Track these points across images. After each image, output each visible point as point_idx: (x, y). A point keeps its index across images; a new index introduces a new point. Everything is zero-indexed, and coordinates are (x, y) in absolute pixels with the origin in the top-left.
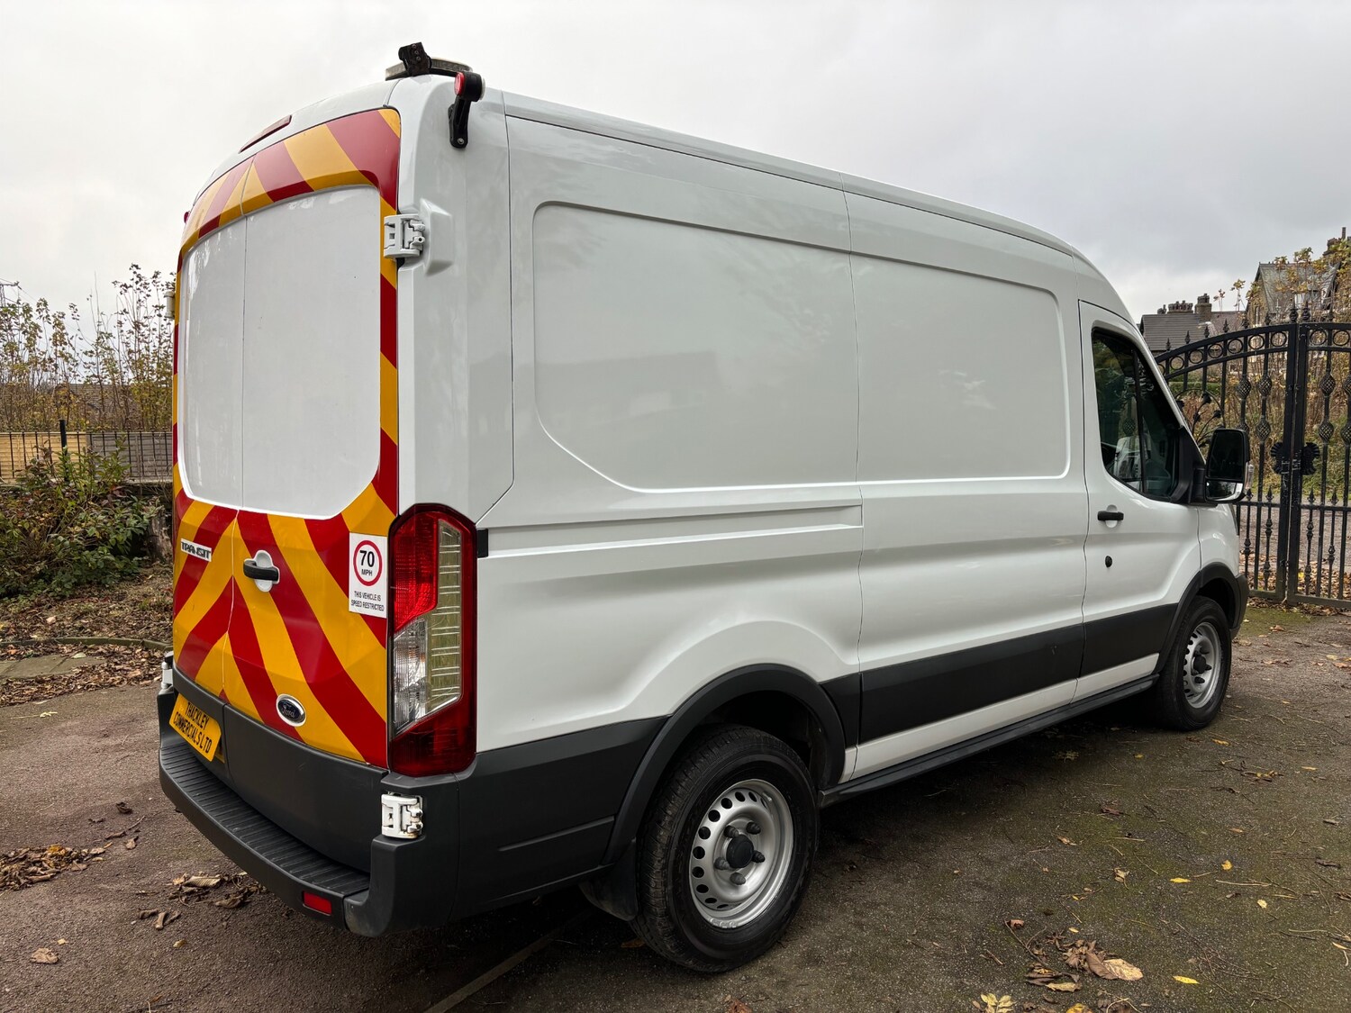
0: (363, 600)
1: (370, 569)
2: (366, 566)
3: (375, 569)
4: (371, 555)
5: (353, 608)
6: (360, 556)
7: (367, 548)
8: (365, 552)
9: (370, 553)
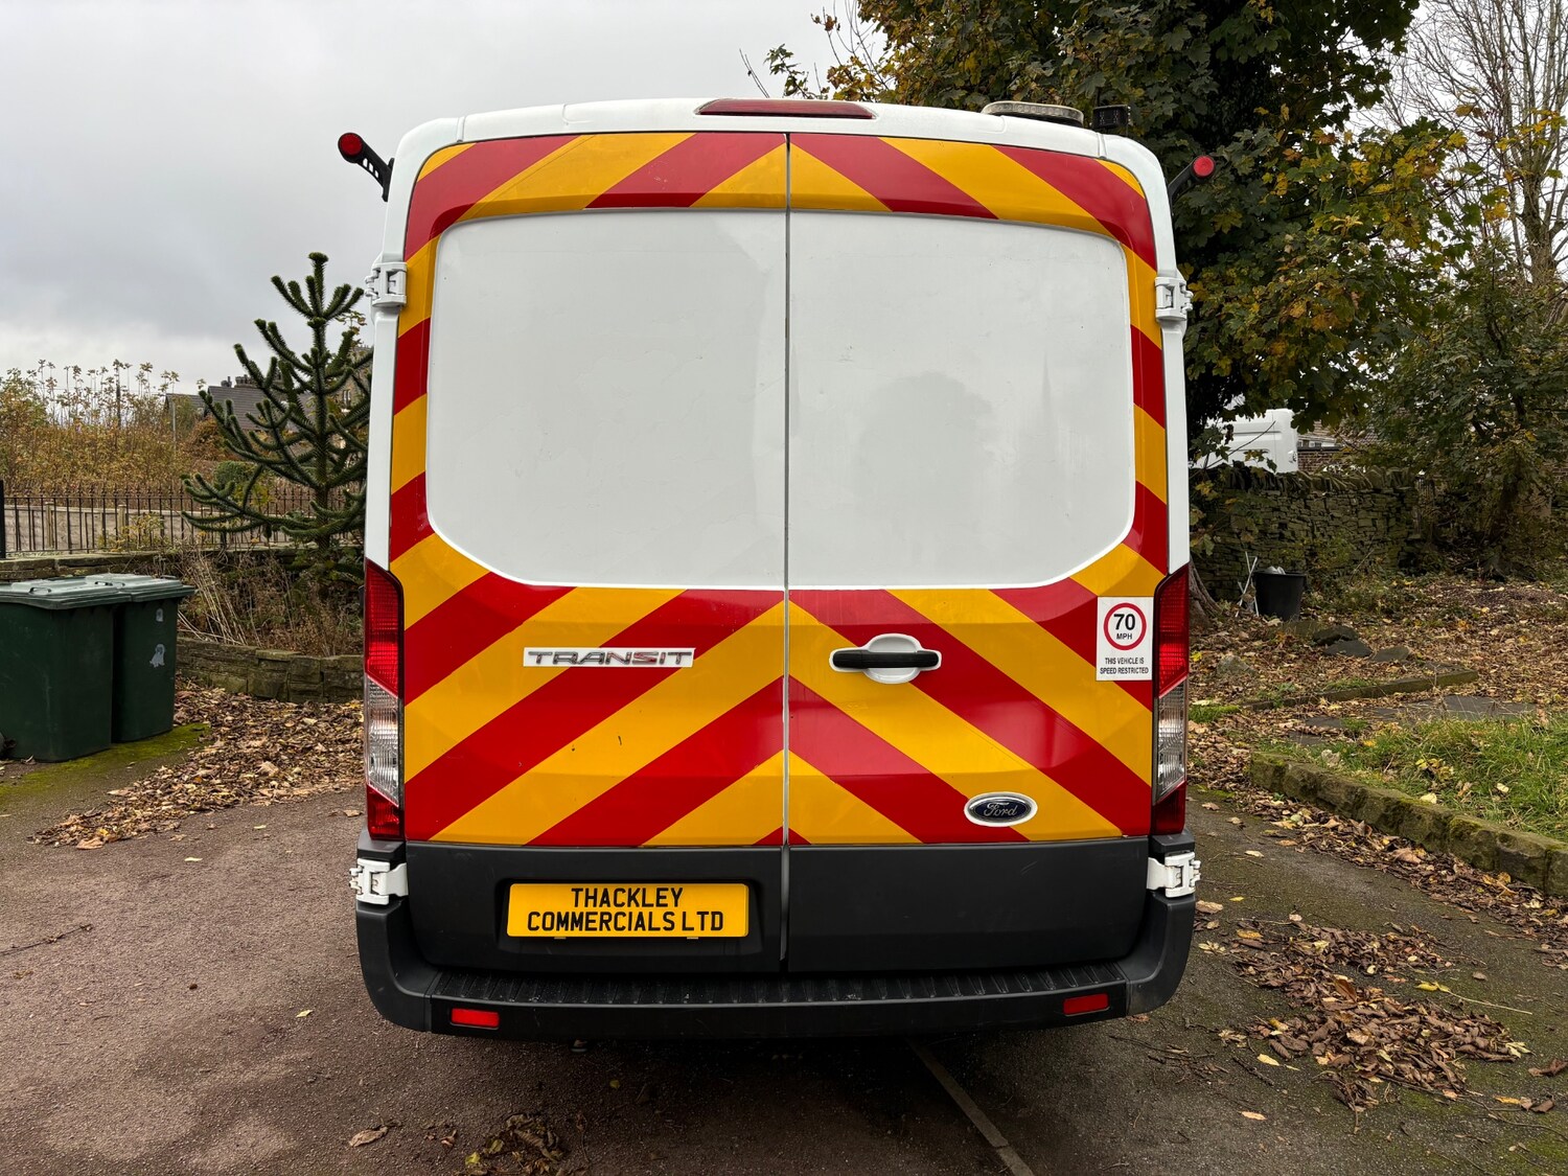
0: (1117, 666)
1: (1129, 632)
2: (1123, 629)
3: (1136, 633)
4: (1130, 618)
5: (1100, 677)
6: (1113, 621)
7: (1125, 611)
8: (1122, 616)
9: (1129, 615)
